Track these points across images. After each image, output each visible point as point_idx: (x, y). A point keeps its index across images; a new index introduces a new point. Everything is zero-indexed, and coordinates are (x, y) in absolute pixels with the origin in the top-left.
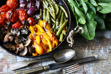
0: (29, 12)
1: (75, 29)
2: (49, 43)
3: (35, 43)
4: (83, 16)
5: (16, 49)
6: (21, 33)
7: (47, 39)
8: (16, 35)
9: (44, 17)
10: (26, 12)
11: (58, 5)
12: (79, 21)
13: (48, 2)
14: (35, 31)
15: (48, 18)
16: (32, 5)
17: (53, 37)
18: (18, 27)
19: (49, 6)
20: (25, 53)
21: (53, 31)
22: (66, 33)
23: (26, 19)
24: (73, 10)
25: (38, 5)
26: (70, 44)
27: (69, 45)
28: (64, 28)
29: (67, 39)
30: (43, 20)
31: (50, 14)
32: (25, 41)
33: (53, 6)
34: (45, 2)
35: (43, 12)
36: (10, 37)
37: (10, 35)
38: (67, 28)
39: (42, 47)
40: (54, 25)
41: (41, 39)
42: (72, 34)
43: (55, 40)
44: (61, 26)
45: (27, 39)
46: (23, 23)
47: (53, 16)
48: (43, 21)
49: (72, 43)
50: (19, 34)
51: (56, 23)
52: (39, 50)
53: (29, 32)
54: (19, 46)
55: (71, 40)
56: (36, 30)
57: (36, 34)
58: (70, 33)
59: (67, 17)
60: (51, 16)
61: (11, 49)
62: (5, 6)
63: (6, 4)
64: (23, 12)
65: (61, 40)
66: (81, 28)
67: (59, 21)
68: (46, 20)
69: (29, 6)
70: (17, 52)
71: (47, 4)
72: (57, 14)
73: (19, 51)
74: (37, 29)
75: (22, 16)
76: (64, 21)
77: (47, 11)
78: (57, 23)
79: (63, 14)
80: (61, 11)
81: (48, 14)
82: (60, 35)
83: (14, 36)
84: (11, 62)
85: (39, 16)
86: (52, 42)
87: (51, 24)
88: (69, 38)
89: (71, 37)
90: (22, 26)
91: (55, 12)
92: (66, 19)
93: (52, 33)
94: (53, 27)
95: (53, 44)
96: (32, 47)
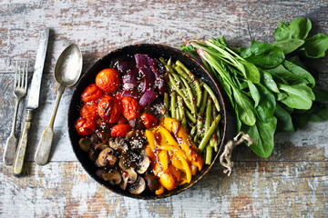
0: (142, 101)
1: (235, 139)
2: (185, 167)
3: (158, 168)
4: (250, 108)
5: (123, 181)
6: (129, 146)
7: (181, 159)
8: (120, 150)
9: (172, 109)
10: (138, 100)
11: (199, 83)
12: (243, 118)
13: (179, 76)
14: (157, 140)
15: (182, 113)
16: (147, 87)
17: (192, 154)
18: (123, 136)
20: (141, 189)
21: (193, 139)
22: (218, 146)
23: (137, 117)
24: (230, 96)
25: (159, 84)
26: (226, 169)
27: (225, 172)
28: (213, 135)
29: (221, 159)
30: (170, 115)
31: (184, 105)
32: (138, 161)
33: (189, 86)
34: (173, 77)
35: (169, 98)
36: (110, 158)
37: (110, 153)
38: (218, 134)
39: (173, 176)
40: (194, 128)
41: (169, 157)
42: (230, 151)
43: (196, 161)
44: (208, 131)
45: (142, 159)
46: (132, 123)
47: (192, 107)
48: (171, 120)
49: (230, 169)
50: (125, 148)
51: (196, 123)
52: (166, 181)
53: (145, 143)
54: (127, 173)
55: (228, 161)
56: (159, 139)
57: (159, 147)
58: (226, 147)
59: (218, 110)
60: (186, 109)
61: (114, 181)
62: (94, 88)
63: (94, 82)
64: (130, 102)
65: (208, 161)
66: (246, 137)
67: (203, 119)
68: (178, 117)
69: (142, 86)
70: (125, 185)
71: (178, 82)
72: (198, 105)
73: (128, 184)
74: (159, 135)
75: (129, 110)
76: (212, 119)
77: (179, 98)
78: (199, 123)
79: (209, 101)
80: (205, 96)
81: (180, 104)
82: (205, 149)
83: (117, 153)
84: (112, 202)
85: (163, 109)
86: (190, 164)
87: (186, 125)
88: (224, 157)
89: (228, 155)
90: (131, 133)
91: (195, 101)
92: (217, 113)
93: (190, 148)
94: (192, 132)
95: (193, 168)
96: (153, 173)
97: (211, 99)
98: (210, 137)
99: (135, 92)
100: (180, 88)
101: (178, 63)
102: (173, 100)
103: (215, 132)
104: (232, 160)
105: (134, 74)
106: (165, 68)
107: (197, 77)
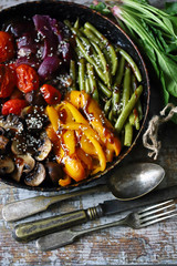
0: (42, 70)
1: (162, 113)
2: (98, 151)
3: (62, 153)
5: (16, 170)
6: (25, 126)
7: (92, 140)
8: (13, 131)
9: (81, 81)
10: (36, 69)
11: (115, 49)
12: (171, 89)
13: (89, 40)
14: (60, 118)
15: (92, 83)
16: (48, 52)
17: (106, 133)
18: (17, 111)
19: (92, 51)
20: (40, 179)
21: (107, 116)
22: (141, 123)
23: (36, 88)
24: (154, 62)
25: (64, 50)
26: (152, 151)
27: (150, 155)
28: (132, 111)
29: (144, 139)
30: (78, 89)
31: (96, 74)
32: (36, 146)
33: (102, 51)
34: (81, 41)
35: (77, 67)
38: (140, 109)
39: (82, 162)
40: (108, 103)
41: (76, 140)
42: (155, 127)
43: (112, 142)
44: (126, 105)
45: (43, 142)
46: (29, 98)
47: (106, 79)
48: (78, 93)
49: (156, 151)
50: (20, 128)
51: (111, 96)
52: (73, 168)
53: (46, 123)
54: (22, 160)
55: (154, 141)
56: (64, 117)
57: (64, 126)
58: (151, 123)
59: (139, 79)
60: (98, 79)
61: (4, 169)
64: (27, 70)
65: (127, 141)
66: (176, 110)
67: (120, 92)
68: (87, 90)
69: (42, 52)
70: (19, 175)
71: (88, 47)
72: (113, 72)
73: (23, 174)
74: (64, 112)
75: (25, 80)
76: (131, 91)
77: (88, 66)
78: (115, 95)
79: (128, 70)
80: (123, 64)
81: (90, 73)
82: (123, 129)
83: (9, 135)
84: (4, 201)
86: (104, 147)
87: (98, 100)
88: (148, 136)
89: (154, 133)
90: (27, 109)
91: (109, 68)
92: (138, 84)
93: (104, 125)
94: (107, 107)
95: (109, 152)
96: (56, 161)
97: (131, 68)
98: (130, 113)
99: (33, 58)
100: (90, 54)
101: (87, 26)
102: (81, 69)
103: (135, 106)
104: (158, 140)
105: (31, 36)
106: (71, 32)
107: (112, 42)
